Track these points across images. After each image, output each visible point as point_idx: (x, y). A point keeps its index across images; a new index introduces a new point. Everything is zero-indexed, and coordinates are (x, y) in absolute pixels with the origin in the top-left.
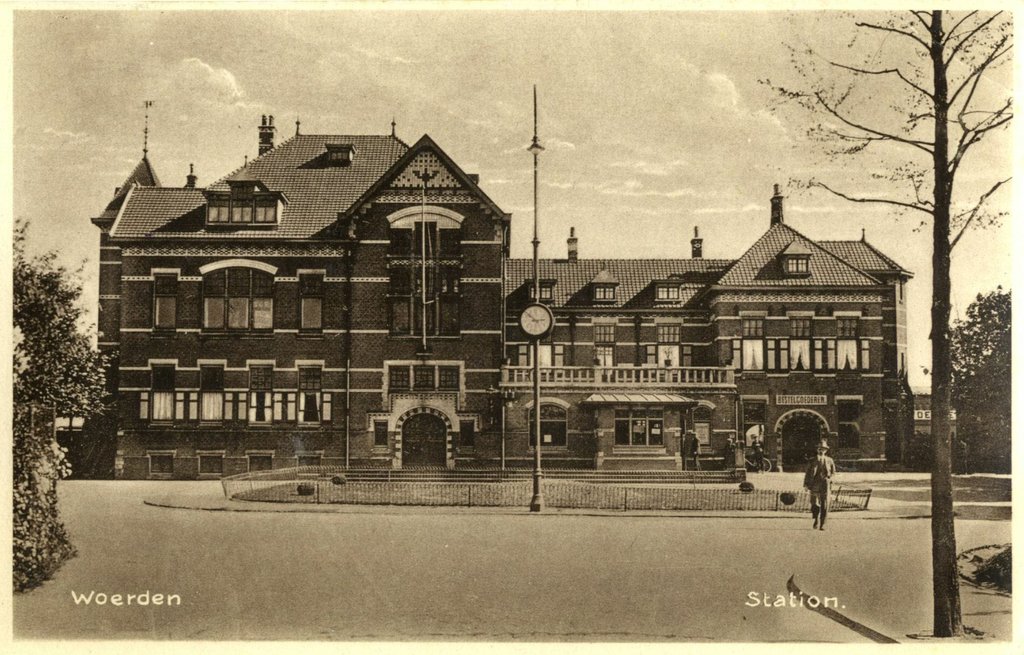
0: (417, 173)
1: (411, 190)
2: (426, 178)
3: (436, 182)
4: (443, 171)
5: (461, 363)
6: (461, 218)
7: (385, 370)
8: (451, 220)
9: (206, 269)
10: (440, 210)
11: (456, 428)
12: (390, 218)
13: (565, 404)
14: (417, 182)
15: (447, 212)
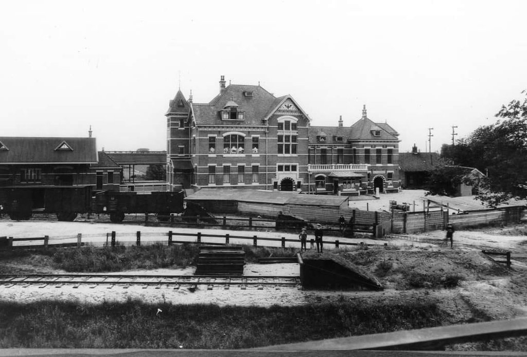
0: (286, 105)
1: (284, 111)
2: (288, 107)
3: (291, 109)
4: (293, 105)
5: (298, 164)
6: (297, 120)
7: (277, 166)
8: (294, 120)
9: (225, 135)
10: (291, 117)
11: (296, 184)
12: (278, 119)
13: (325, 176)
14: (286, 108)
15: (293, 117)
